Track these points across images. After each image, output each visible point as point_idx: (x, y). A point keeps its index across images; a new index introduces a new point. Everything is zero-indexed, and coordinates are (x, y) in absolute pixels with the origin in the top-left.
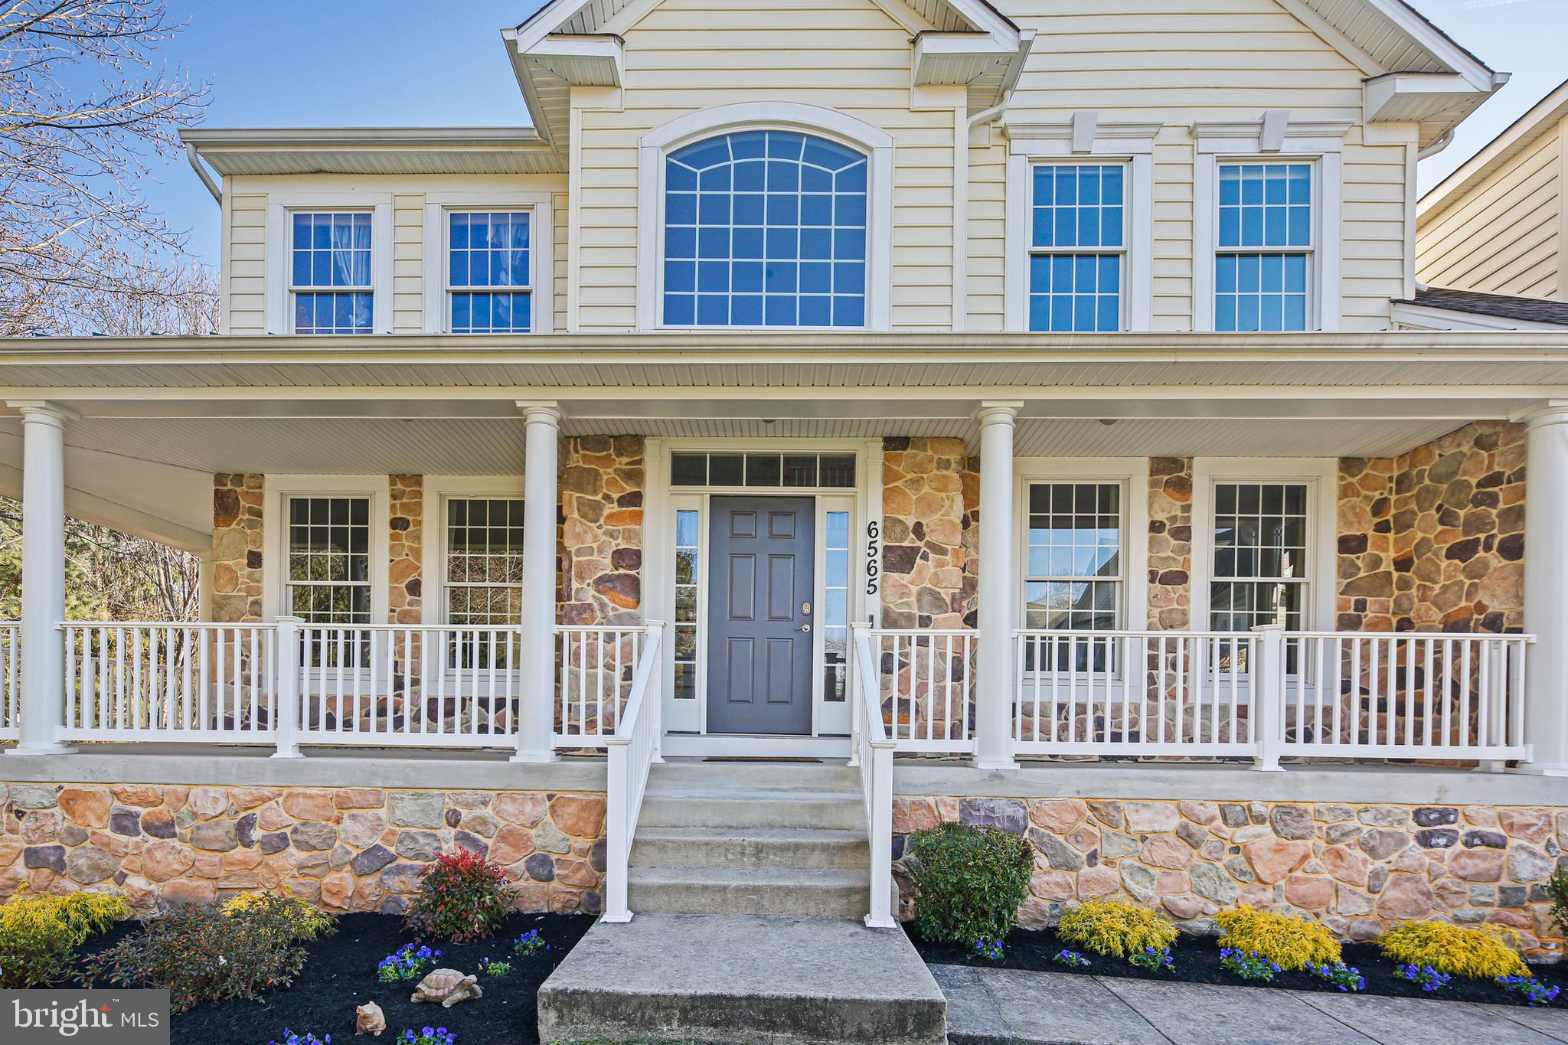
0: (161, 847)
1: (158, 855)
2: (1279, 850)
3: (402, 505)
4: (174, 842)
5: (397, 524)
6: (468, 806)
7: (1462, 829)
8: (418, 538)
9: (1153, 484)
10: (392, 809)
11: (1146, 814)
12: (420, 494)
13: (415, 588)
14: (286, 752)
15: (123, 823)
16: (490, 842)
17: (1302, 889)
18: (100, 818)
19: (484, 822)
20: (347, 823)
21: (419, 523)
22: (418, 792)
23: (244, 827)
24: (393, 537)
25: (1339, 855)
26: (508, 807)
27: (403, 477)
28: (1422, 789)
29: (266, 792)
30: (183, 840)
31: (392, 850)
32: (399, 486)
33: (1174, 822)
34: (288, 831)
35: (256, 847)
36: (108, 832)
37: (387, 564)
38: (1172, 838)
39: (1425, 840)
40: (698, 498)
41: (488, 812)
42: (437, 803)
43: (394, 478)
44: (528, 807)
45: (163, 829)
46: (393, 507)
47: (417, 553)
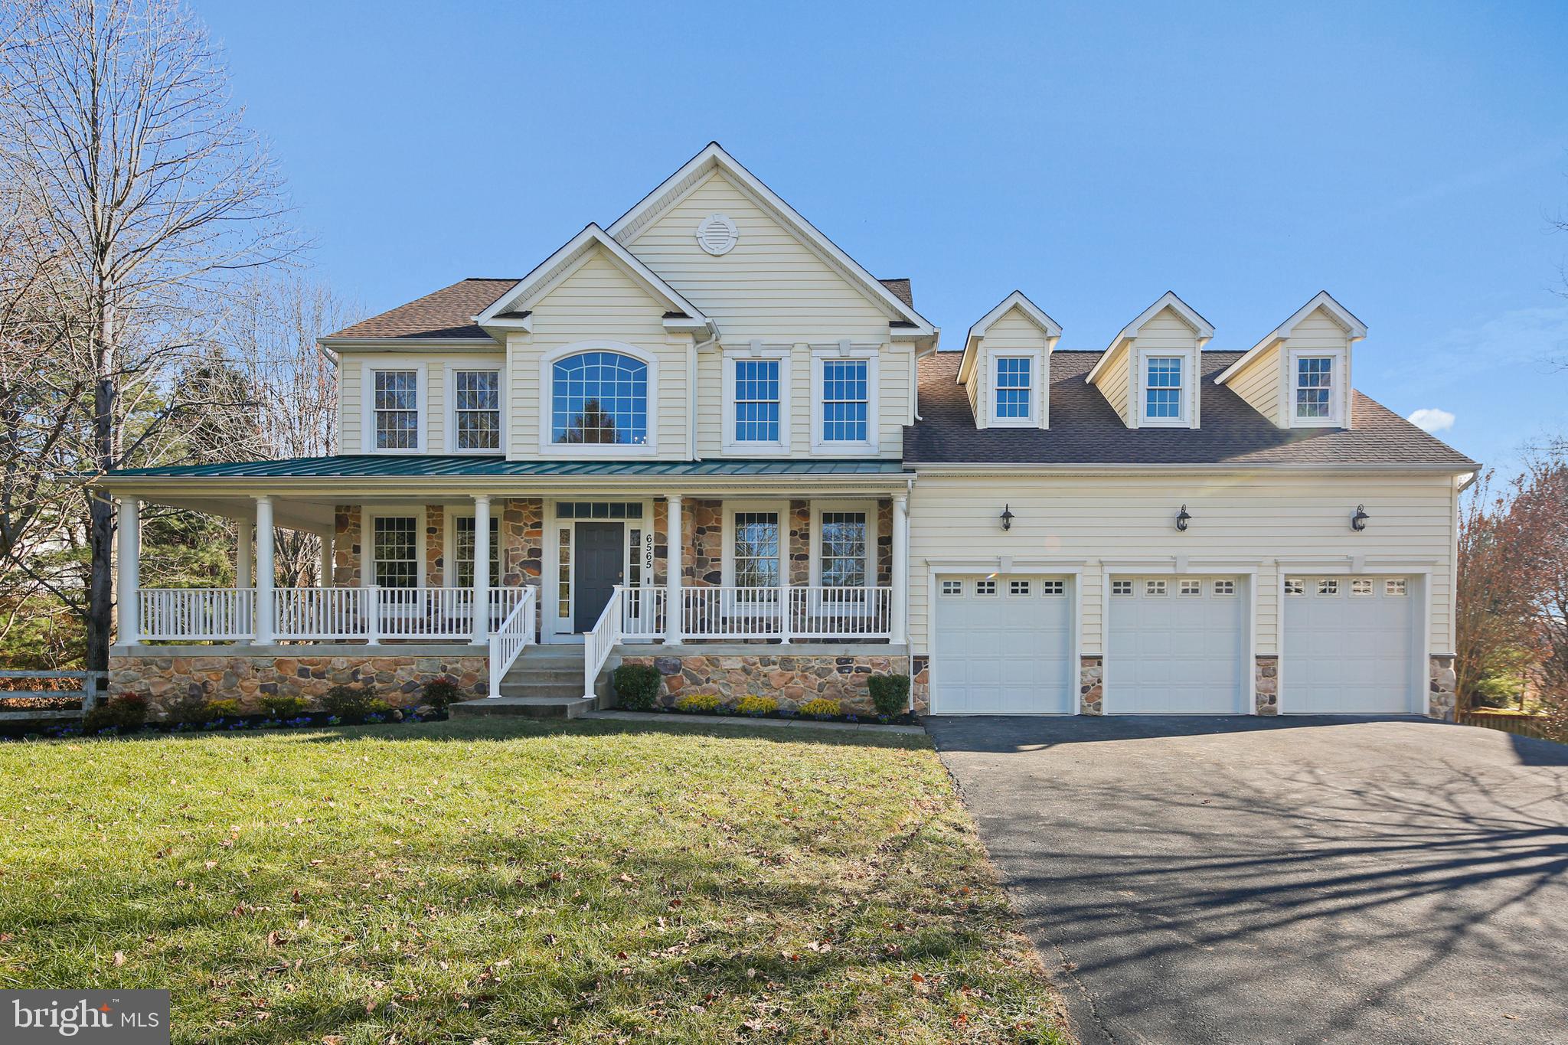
0: (319, 683)
1: (318, 686)
2: (782, 675)
3: (433, 521)
4: (325, 681)
5: (430, 530)
6: (450, 663)
7: (854, 666)
8: (441, 537)
9: (791, 513)
10: (418, 665)
11: (729, 662)
12: (442, 515)
13: (440, 563)
14: (373, 642)
15: (303, 673)
16: (459, 678)
17: (790, 690)
18: (293, 671)
19: (456, 669)
20: (399, 671)
21: (442, 530)
22: (429, 658)
23: (355, 673)
24: (428, 537)
25: (806, 677)
26: (467, 663)
27: (433, 507)
28: (837, 651)
29: (364, 659)
30: (329, 680)
31: (418, 682)
32: (432, 511)
33: (739, 665)
34: (374, 675)
35: (360, 682)
36: (296, 677)
37: (425, 551)
38: (739, 672)
39: (840, 670)
40: (570, 523)
41: (459, 665)
42: (437, 663)
43: (428, 507)
44: (475, 664)
45: (320, 675)
46: (428, 522)
47: (441, 545)
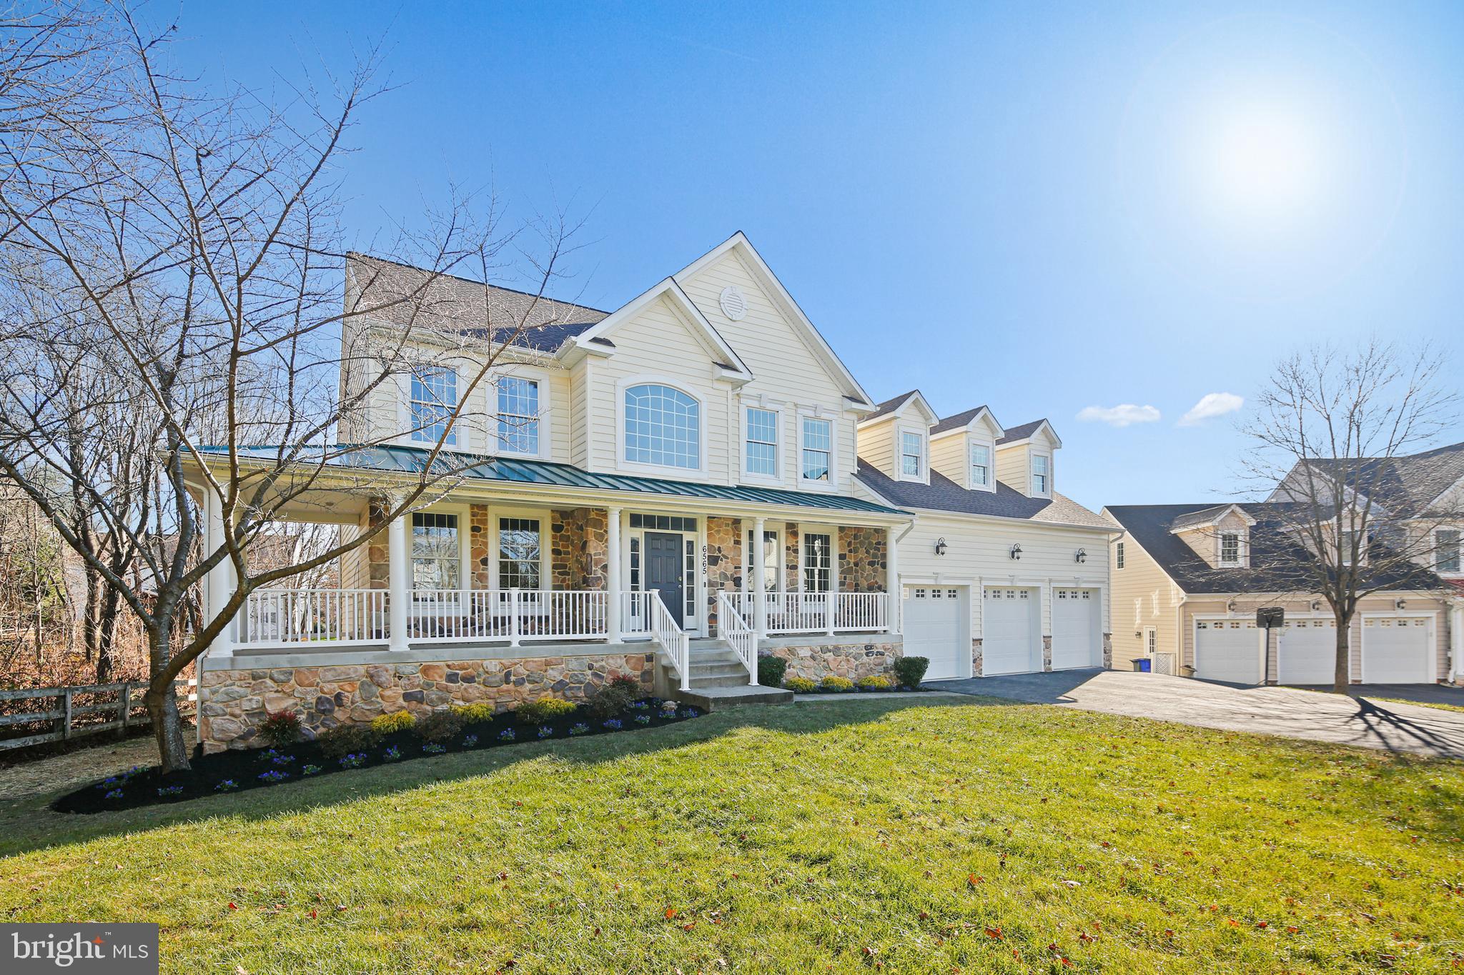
0: (471, 687)
1: (470, 690)
2: (835, 660)
3: (477, 520)
4: (475, 684)
5: (474, 529)
6: (596, 662)
7: (875, 650)
8: (485, 536)
9: (787, 533)
10: (567, 665)
11: (803, 651)
12: (486, 515)
13: (485, 562)
14: (515, 644)
15: (452, 678)
16: (605, 675)
17: (840, 671)
18: (441, 677)
19: (603, 667)
20: (550, 671)
21: (486, 529)
22: (578, 657)
23: (508, 675)
24: (472, 536)
25: (848, 660)
26: (611, 661)
27: (478, 506)
28: (865, 640)
29: (516, 661)
30: (479, 684)
31: (568, 681)
32: (476, 510)
33: (809, 653)
34: (524, 677)
35: (511, 684)
36: (444, 682)
37: (470, 550)
38: (809, 658)
39: (867, 655)
40: (639, 533)
41: (603, 663)
42: (585, 661)
43: (473, 506)
44: (619, 661)
45: (469, 679)
46: (472, 521)
47: (486, 544)
